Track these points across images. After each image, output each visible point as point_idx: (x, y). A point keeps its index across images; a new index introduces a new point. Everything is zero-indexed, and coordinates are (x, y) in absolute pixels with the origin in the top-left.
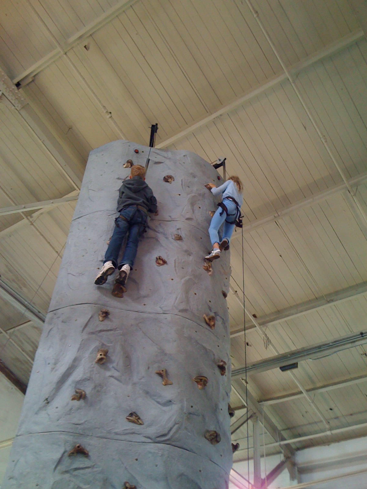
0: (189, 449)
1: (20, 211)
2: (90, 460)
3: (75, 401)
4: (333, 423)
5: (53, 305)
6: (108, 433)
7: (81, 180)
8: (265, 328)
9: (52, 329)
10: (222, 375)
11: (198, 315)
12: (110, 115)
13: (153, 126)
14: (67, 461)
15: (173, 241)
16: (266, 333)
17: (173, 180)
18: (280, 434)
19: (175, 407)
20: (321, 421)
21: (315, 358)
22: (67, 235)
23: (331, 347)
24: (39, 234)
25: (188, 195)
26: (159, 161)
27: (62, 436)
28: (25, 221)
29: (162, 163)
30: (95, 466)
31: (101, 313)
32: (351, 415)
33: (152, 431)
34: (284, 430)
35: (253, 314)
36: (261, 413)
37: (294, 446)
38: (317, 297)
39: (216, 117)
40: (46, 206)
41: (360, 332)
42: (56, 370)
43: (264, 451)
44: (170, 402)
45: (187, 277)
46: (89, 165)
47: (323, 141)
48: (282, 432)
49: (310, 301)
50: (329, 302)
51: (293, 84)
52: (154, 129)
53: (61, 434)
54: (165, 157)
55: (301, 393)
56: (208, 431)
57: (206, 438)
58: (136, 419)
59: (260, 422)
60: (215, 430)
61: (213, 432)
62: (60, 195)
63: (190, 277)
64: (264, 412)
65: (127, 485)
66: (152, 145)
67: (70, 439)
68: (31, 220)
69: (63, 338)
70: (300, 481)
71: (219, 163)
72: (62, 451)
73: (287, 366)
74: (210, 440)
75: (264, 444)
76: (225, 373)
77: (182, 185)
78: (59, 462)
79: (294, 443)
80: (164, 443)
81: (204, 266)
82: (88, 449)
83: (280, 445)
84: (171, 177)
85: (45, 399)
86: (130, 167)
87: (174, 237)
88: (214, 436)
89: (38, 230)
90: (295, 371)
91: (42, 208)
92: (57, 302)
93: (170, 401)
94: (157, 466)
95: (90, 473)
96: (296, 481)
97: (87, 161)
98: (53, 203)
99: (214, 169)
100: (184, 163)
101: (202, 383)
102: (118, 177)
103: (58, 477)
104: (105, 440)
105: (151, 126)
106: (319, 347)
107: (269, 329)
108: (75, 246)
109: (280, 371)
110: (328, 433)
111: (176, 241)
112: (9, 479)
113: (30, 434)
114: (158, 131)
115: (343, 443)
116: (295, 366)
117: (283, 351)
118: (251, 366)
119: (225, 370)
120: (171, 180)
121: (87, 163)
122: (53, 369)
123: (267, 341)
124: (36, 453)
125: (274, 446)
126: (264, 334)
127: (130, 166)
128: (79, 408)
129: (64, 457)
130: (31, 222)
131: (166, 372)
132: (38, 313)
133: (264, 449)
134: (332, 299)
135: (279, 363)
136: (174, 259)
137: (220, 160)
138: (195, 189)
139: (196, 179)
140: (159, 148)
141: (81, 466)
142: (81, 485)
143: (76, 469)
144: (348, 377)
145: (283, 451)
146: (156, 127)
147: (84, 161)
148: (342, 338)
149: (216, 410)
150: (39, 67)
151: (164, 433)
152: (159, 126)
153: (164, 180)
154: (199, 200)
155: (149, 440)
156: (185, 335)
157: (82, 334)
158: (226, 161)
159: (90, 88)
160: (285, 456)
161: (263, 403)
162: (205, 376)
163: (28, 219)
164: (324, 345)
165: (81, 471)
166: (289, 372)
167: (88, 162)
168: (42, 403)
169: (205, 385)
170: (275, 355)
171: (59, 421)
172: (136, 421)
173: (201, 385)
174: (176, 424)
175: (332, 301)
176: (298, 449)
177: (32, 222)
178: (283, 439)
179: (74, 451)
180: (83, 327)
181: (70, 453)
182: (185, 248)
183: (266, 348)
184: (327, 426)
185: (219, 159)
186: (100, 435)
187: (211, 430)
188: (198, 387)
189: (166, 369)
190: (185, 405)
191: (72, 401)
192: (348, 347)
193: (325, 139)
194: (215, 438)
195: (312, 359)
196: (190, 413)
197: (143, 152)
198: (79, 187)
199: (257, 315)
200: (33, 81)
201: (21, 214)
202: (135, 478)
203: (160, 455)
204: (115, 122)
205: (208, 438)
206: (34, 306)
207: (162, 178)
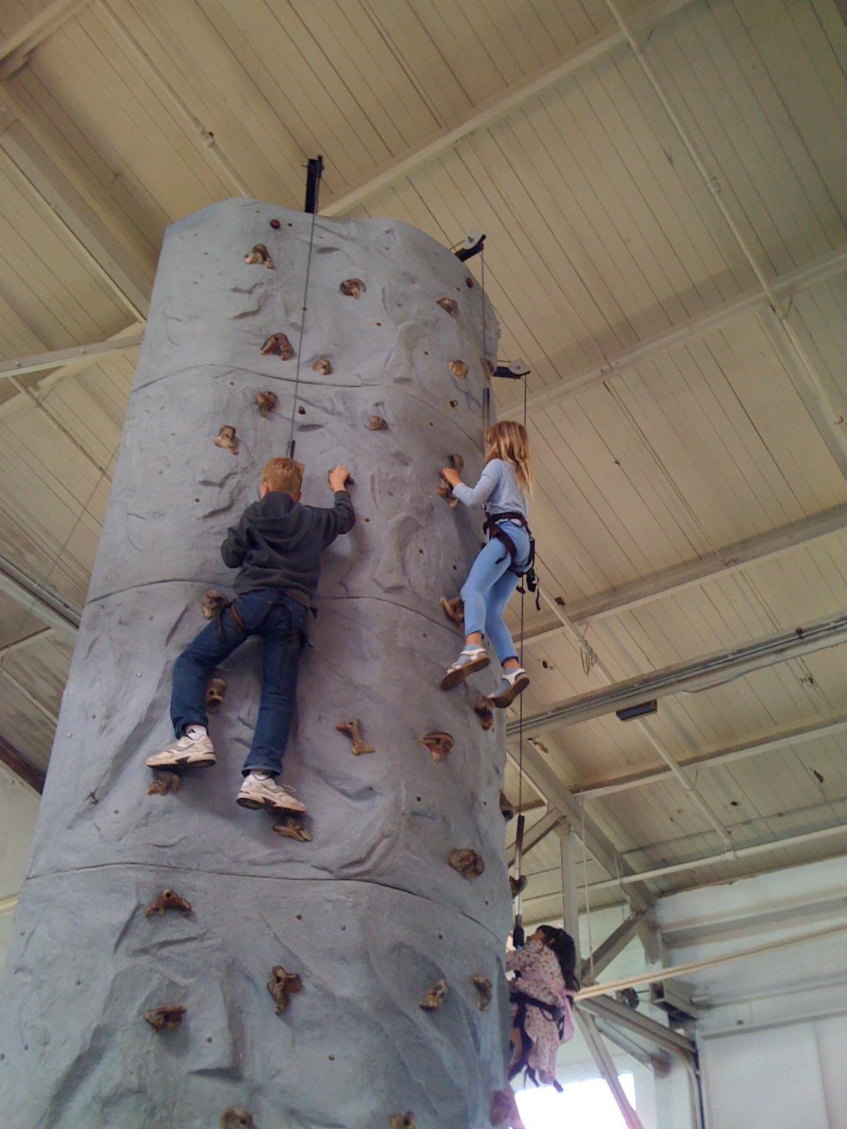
0: (414, 892)
1: (9, 374)
2: (195, 921)
3: (158, 796)
4: (740, 834)
5: (96, 586)
6: (234, 862)
7: (147, 295)
8: (585, 626)
9: (96, 640)
10: (485, 728)
11: (428, 598)
12: (210, 140)
13: (312, 162)
14: (143, 926)
15: (367, 432)
16: (585, 638)
17: (362, 289)
18: (621, 861)
19: (382, 802)
20: (714, 831)
21: (696, 689)
22: (120, 427)
23: (730, 663)
24: (56, 427)
25: (397, 324)
26: (329, 246)
27: (131, 874)
28: (22, 399)
29: (337, 249)
30: (208, 935)
31: (208, 600)
32: (780, 815)
33: (331, 854)
34: (630, 851)
35: (555, 597)
36: (578, 817)
37: (653, 888)
38: (700, 554)
39: (461, 138)
40: (72, 362)
41: (796, 628)
42: (111, 731)
43: (587, 899)
44: (369, 791)
45: (402, 515)
46: (165, 260)
47: (713, 191)
48: (626, 857)
49: (686, 564)
50: (727, 565)
51: (640, 57)
52: (315, 169)
53: (128, 868)
54: (342, 236)
55: (667, 769)
56: (455, 851)
57: (451, 865)
58: (295, 830)
59: (576, 835)
60: (472, 848)
61: (465, 853)
62: (102, 333)
63: (408, 515)
64: (585, 812)
65: (280, 973)
66: (310, 207)
67: (150, 878)
68: (36, 395)
69: (124, 659)
70: (668, 964)
71: (469, 246)
72: (131, 905)
73: (633, 708)
74: (460, 869)
75: (586, 885)
76: (490, 724)
77: (383, 300)
78: (126, 930)
79: (653, 879)
80: (358, 878)
81: (441, 489)
82: (189, 898)
83: (622, 885)
84: (357, 283)
85: (89, 794)
86: (261, 263)
87: (368, 425)
88: (469, 860)
89: (53, 419)
90: (650, 718)
91: (61, 367)
92: (106, 579)
93: (371, 789)
94: (344, 929)
95: (195, 951)
96: (659, 964)
97: (160, 250)
98: (84, 353)
99: (459, 260)
100: (387, 249)
101: (440, 746)
102: (233, 287)
103: (125, 963)
104: (228, 878)
105: (306, 163)
106: (705, 664)
107: (592, 628)
108: (141, 450)
109: (618, 719)
110: (729, 856)
111: (374, 432)
112: (16, 972)
113: (58, 874)
114: (324, 173)
115: (762, 878)
116: (650, 707)
117: (622, 675)
118: (553, 711)
119: (492, 718)
120: (359, 289)
121: (159, 254)
122: (103, 728)
123: (590, 657)
124: (72, 913)
125: (608, 888)
126: (582, 642)
127: (260, 259)
128: (167, 811)
129: (136, 920)
130: (37, 401)
131: (360, 725)
132: (65, 608)
133: (586, 896)
134: (735, 558)
135: (613, 702)
136: (371, 475)
137: (471, 240)
138: (415, 308)
139: (416, 287)
140: (328, 215)
141: (176, 937)
142: (178, 979)
143: (164, 944)
144: (772, 732)
145: (628, 898)
146: (317, 164)
147: (153, 252)
148: (755, 643)
149: (473, 806)
150: (39, 31)
151: (357, 857)
152: (325, 162)
153: (341, 289)
154: (425, 335)
155: (325, 875)
156: (400, 645)
157: (167, 648)
158: (484, 242)
159: (161, 76)
160: (633, 909)
161: (582, 793)
162: (448, 733)
163: (29, 393)
164: (713, 660)
165: (176, 949)
166: (637, 722)
167: (163, 252)
168: (81, 803)
169: (447, 751)
170: (605, 685)
171: (123, 841)
172: (295, 833)
173: (438, 751)
174: (384, 837)
175: (736, 561)
176: (663, 893)
177: (40, 400)
178: (630, 872)
179: (159, 904)
180: (167, 634)
181: (149, 909)
182: (395, 448)
183: (587, 673)
184: (727, 841)
185: (469, 238)
186: (213, 867)
187: (463, 848)
188: (432, 756)
189: (359, 721)
190: (404, 796)
191: (149, 797)
192: (769, 662)
193: (717, 185)
194: (471, 865)
195: (688, 692)
196: (414, 814)
197: (290, 225)
198: (144, 316)
199: (566, 599)
200: (27, 65)
201: (14, 382)
202: (296, 958)
203: (352, 905)
204: (224, 158)
205: (456, 865)
206: (55, 593)
207: (338, 288)
